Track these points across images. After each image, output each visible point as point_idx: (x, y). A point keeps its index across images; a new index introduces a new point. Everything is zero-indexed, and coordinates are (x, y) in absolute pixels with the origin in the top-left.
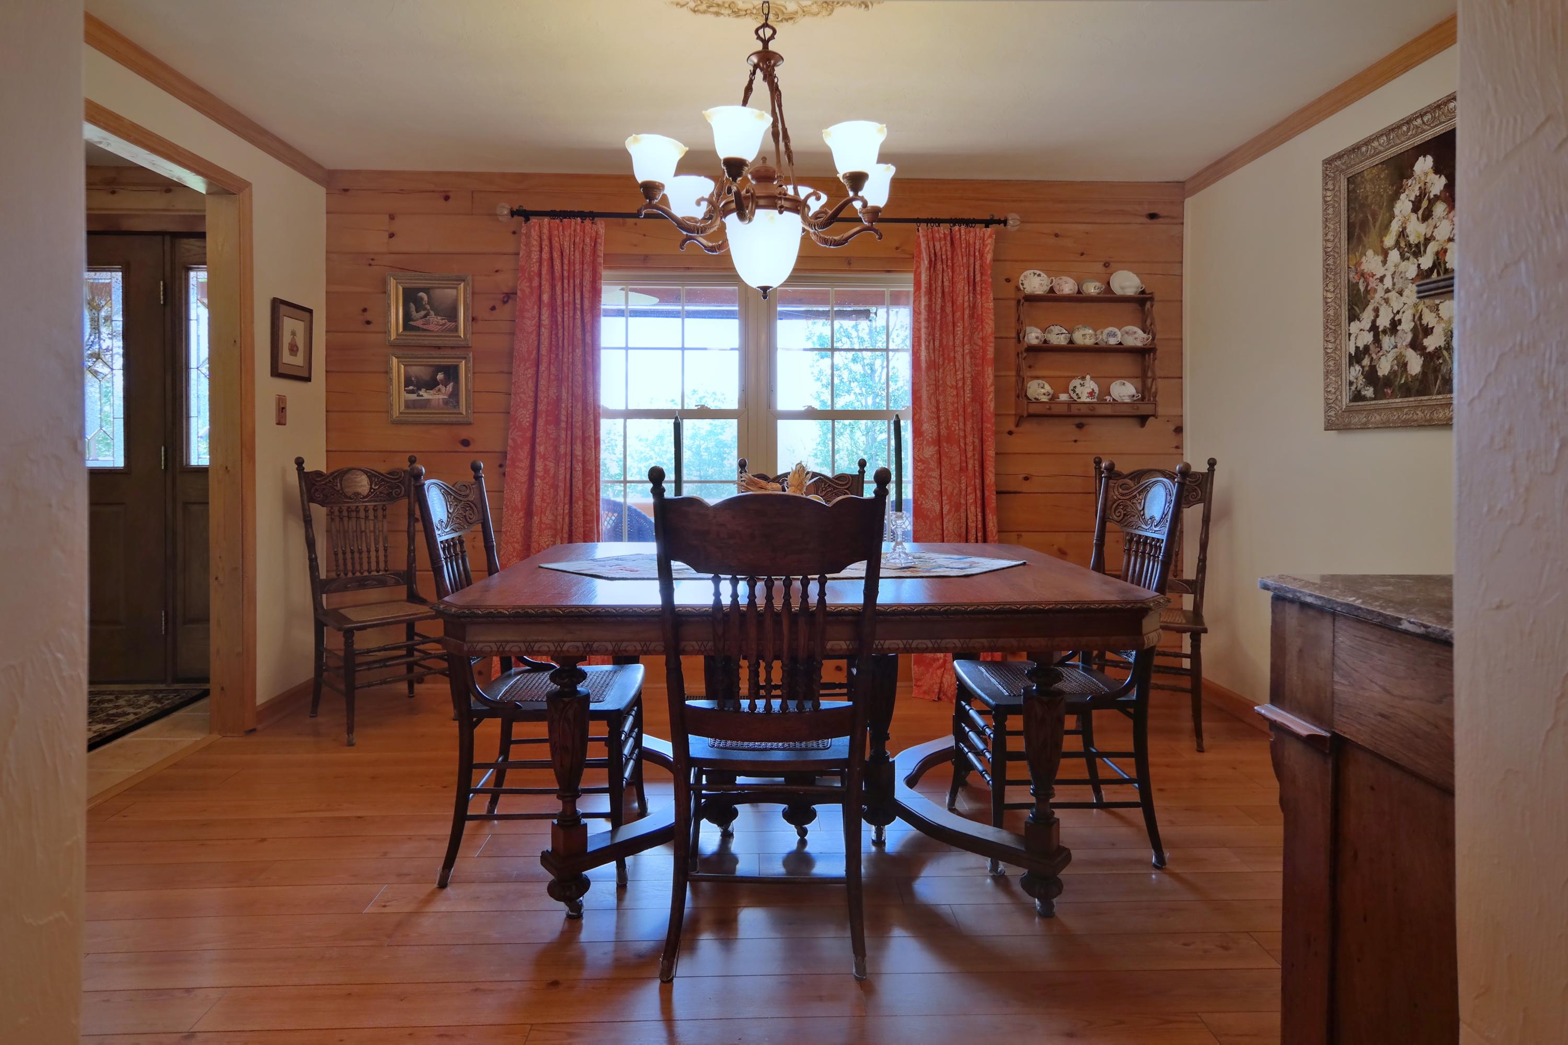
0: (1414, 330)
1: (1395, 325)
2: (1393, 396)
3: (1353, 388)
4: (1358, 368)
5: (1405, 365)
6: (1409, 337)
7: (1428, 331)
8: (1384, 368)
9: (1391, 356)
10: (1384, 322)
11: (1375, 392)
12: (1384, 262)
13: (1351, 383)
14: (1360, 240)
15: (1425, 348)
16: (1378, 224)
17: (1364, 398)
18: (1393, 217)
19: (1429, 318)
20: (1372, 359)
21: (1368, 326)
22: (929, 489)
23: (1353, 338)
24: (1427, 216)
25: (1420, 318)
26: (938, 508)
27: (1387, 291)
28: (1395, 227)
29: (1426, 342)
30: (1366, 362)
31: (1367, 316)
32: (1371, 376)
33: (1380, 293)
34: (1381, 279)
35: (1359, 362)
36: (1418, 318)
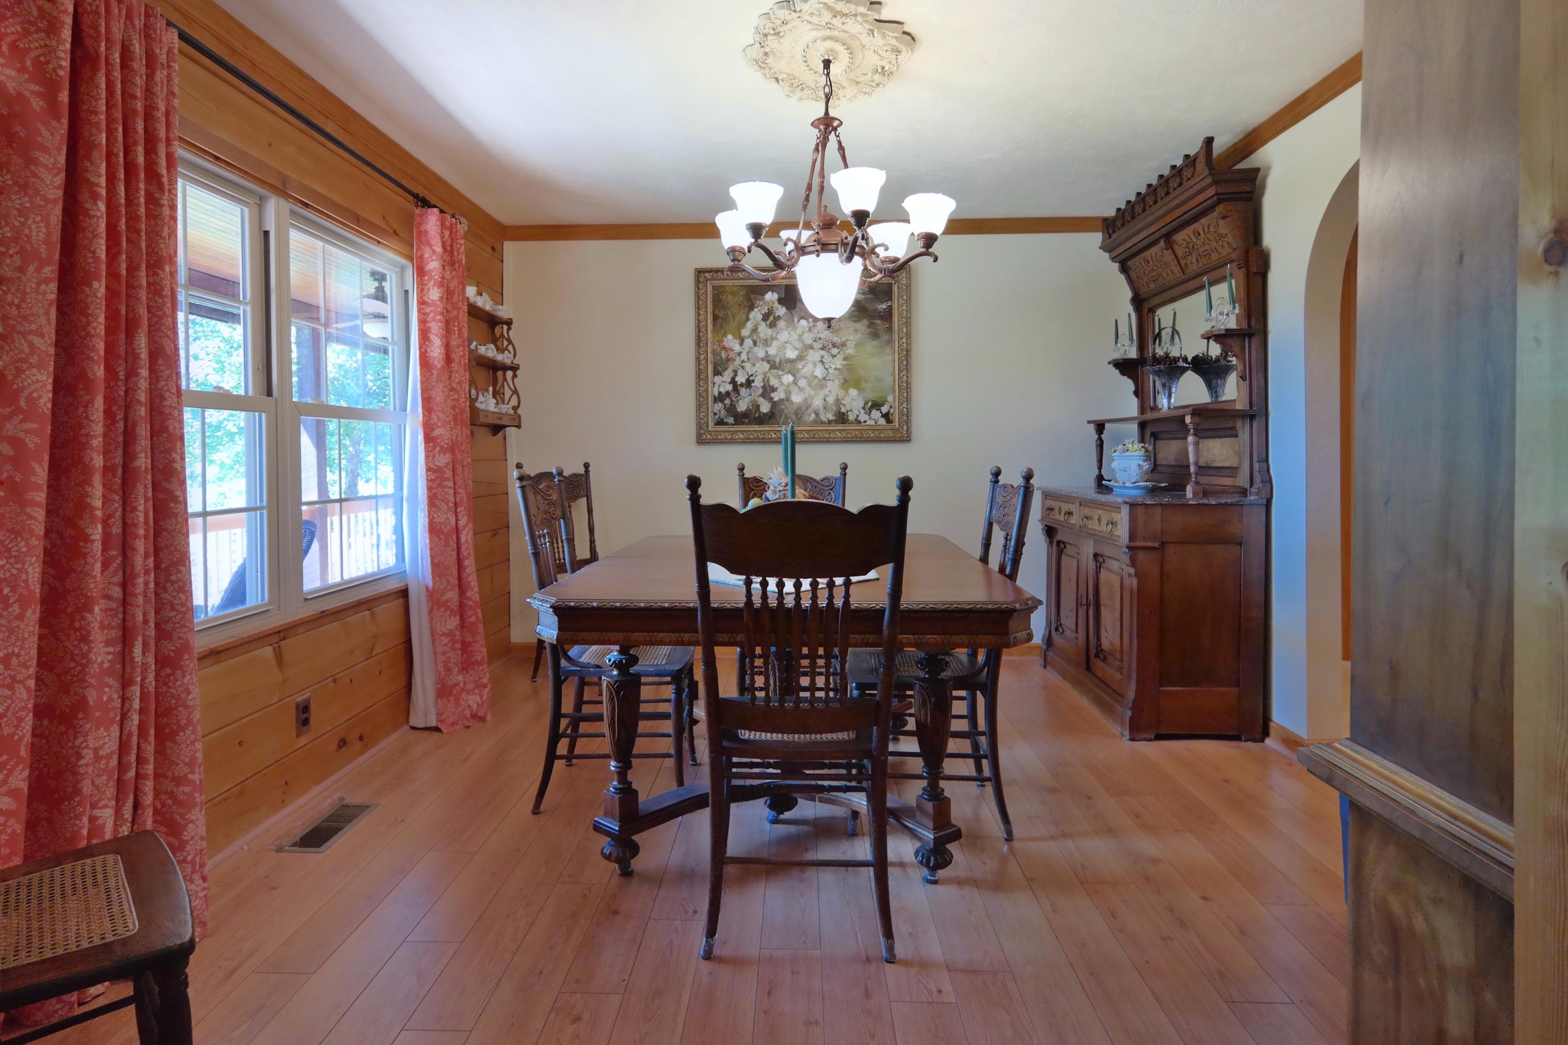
0: (764, 387)
1: (749, 383)
2: (749, 424)
3: (717, 417)
4: (720, 405)
5: (758, 406)
6: (761, 391)
7: (774, 390)
8: (742, 406)
9: (747, 400)
10: (741, 379)
11: (735, 420)
12: (741, 344)
13: (715, 414)
14: (722, 327)
15: (772, 398)
16: (736, 321)
17: (726, 424)
18: (748, 319)
19: (774, 382)
20: (732, 401)
21: (729, 380)
22: (443, 501)
23: (716, 386)
24: (772, 325)
25: (768, 381)
26: (453, 520)
27: (743, 362)
28: (749, 325)
29: (772, 395)
30: (727, 401)
31: (728, 375)
32: (731, 410)
33: (738, 362)
34: (739, 354)
35: (722, 401)
36: (766, 381)
